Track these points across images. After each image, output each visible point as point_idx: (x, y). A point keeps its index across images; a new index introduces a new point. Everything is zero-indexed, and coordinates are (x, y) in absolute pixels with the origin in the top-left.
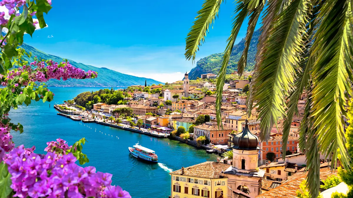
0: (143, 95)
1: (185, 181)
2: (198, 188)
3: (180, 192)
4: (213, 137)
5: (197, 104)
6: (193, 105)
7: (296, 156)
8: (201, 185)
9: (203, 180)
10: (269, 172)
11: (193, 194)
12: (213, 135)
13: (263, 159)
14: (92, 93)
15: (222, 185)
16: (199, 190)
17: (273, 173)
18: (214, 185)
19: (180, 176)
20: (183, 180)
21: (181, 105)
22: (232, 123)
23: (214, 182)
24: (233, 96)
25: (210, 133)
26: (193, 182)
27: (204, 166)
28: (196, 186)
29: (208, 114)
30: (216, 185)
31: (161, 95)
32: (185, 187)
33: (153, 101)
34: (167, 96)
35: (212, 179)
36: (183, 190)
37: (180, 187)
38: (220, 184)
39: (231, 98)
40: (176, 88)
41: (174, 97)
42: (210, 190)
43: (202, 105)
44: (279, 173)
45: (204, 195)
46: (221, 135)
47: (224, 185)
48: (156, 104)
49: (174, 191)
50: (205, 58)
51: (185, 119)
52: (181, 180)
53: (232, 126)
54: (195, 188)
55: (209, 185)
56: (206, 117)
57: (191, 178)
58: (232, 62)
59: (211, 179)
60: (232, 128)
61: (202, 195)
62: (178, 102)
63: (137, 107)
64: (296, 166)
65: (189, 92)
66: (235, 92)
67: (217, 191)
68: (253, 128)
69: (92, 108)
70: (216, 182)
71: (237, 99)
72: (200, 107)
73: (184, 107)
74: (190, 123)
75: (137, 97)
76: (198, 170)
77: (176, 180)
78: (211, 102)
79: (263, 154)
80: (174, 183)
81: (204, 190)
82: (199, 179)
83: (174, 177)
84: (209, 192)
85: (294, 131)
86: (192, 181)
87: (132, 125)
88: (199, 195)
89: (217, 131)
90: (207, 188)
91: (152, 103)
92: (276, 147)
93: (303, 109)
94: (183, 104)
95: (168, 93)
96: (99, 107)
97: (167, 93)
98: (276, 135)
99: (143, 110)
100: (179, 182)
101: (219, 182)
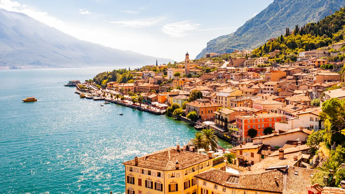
0: (150, 74)
1: (139, 172)
2: (151, 181)
3: (134, 183)
4: (202, 113)
5: (195, 82)
6: (191, 82)
7: (271, 137)
8: (154, 177)
9: (156, 171)
10: (242, 155)
11: (146, 187)
12: (202, 111)
13: (245, 136)
14: (107, 73)
15: (177, 177)
16: (152, 183)
17: (247, 155)
18: (168, 177)
19: (134, 167)
20: (136, 171)
21: (181, 82)
22: (222, 100)
23: (168, 175)
24: (228, 74)
25: (199, 110)
26: (146, 174)
27: (161, 154)
28: (149, 179)
29: (201, 91)
30: (169, 178)
31: (166, 74)
32: (139, 179)
33: (157, 80)
34: (170, 74)
35: (165, 171)
36: (136, 181)
37: (134, 178)
38: (174, 177)
39: (226, 75)
40: (180, 67)
41: (176, 75)
42: (163, 183)
43: (199, 83)
44: (252, 155)
45: (157, 187)
46: (210, 112)
47: (179, 176)
48: (159, 82)
49: (128, 182)
50: (214, 39)
51: (180, 96)
52: (135, 171)
53: (222, 102)
54: (148, 180)
55: (162, 178)
56: (198, 93)
57: (144, 169)
58: (237, 42)
59: (163, 171)
60: (222, 104)
61: (156, 189)
62: (179, 80)
63: (142, 85)
64: (269, 149)
65: (190, 70)
66: (231, 70)
67: (171, 184)
68: (241, 104)
69: (106, 86)
70: (169, 175)
71: (232, 76)
72: (197, 84)
73: (184, 84)
74: (184, 100)
75: (145, 75)
76: (153, 160)
77: (130, 171)
78: (208, 79)
79: (245, 132)
80: (128, 174)
81: (157, 182)
82: (152, 171)
83: (128, 167)
84: (162, 185)
85: (278, 107)
86: (145, 172)
87: (134, 102)
88: (152, 188)
89: (206, 107)
90: (160, 181)
91: (156, 81)
92: (258, 124)
93: (291, 84)
94: (183, 82)
95: (171, 72)
96: (111, 86)
97: (169, 71)
98: (260, 112)
99: (148, 88)
100: (133, 173)
101: (174, 174)
